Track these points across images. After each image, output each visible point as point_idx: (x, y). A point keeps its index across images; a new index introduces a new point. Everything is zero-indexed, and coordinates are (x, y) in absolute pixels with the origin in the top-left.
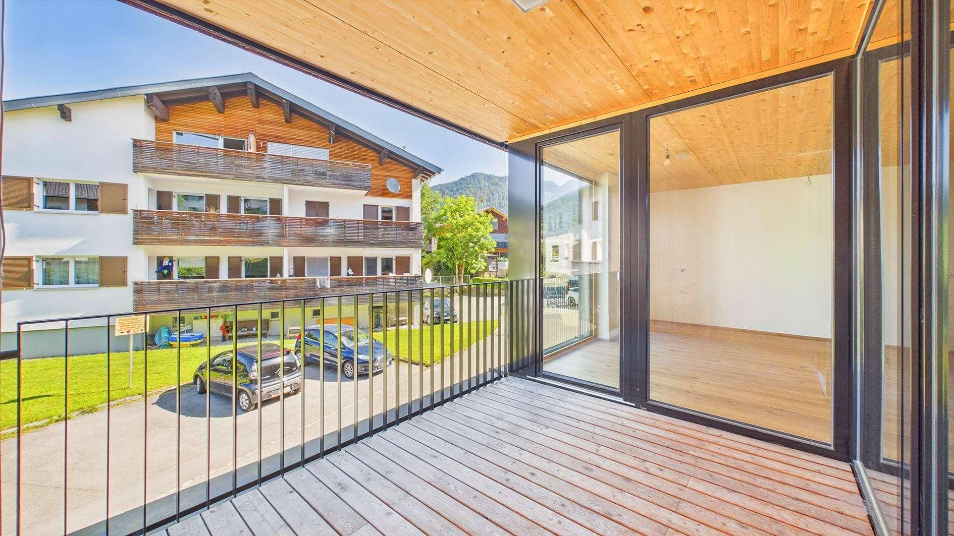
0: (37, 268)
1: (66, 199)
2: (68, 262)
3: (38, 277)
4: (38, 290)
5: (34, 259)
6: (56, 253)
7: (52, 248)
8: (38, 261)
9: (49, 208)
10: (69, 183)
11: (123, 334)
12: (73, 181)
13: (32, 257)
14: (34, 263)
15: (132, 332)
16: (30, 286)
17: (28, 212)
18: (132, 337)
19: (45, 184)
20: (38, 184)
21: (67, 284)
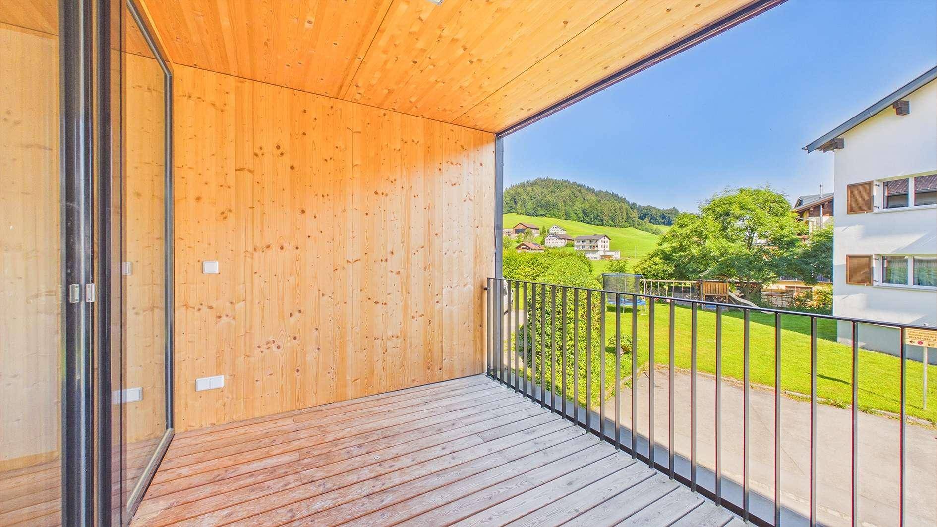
0: (876, 265)
1: (905, 196)
2: (906, 261)
3: (877, 275)
4: (878, 287)
5: (874, 257)
6: (894, 252)
7: (890, 246)
8: (878, 259)
9: (890, 208)
10: (908, 179)
11: (913, 344)
12: (911, 176)
13: (872, 255)
14: (874, 261)
15: (925, 344)
16: (870, 283)
17: (869, 214)
18: (926, 351)
19: (887, 184)
20: (879, 186)
21: (906, 283)
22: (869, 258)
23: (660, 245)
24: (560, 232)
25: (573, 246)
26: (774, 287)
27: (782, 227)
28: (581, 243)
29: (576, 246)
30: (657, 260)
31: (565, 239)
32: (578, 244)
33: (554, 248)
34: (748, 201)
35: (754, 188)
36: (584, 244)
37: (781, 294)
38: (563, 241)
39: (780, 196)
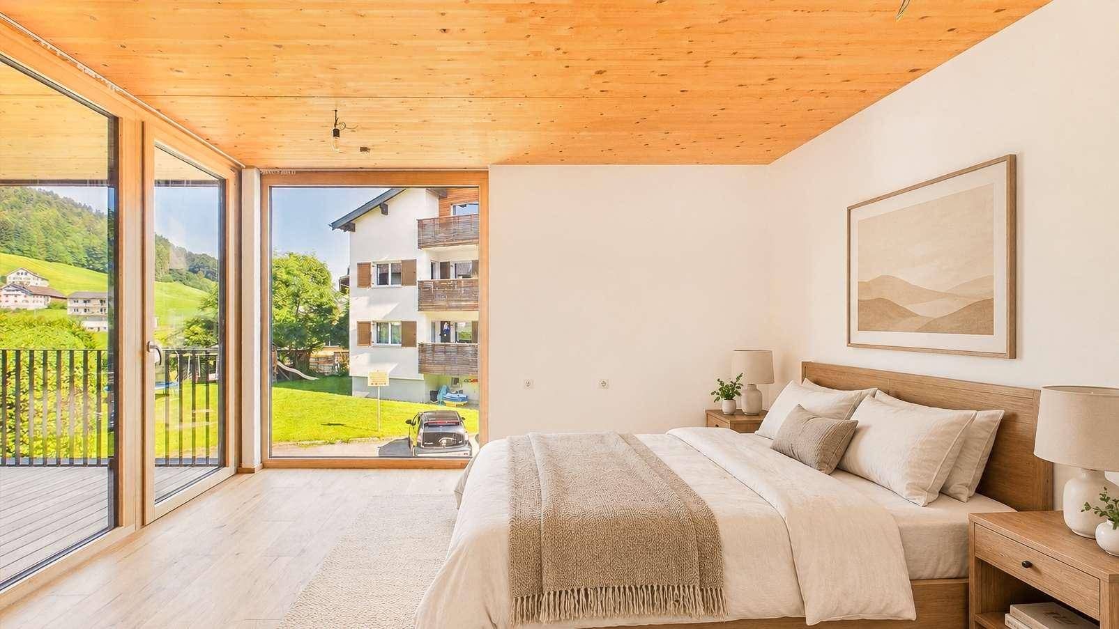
0: (373, 330)
1: (387, 276)
2: (388, 326)
3: (374, 337)
4: (374, 347)
5: (372, 323)
6: (382, 318)
8: (374, 325)
9: (380, 284)
10: (389, 263)
12: (390, 261)
14: (372, 326)
16: (370, 344)
17: (369, 288)
19: (378, 266)
20: (374, 267)
21: (388, 343)
22: (369, 323)
23: (203, 309)
24: (33, 282)
25: (63, 308)
26: (321, 353)
27: (321, 296)
28: (81, 304)
29: (70, 307)
30: (197, 329)
31: (45, 296)
32: (76, 305)
33: (18, 310)
34: (293, 265)
35: (301, 253)
36: (88, 305)
37: (328, 360)
38: (43, 299)
39: (322, 265)
